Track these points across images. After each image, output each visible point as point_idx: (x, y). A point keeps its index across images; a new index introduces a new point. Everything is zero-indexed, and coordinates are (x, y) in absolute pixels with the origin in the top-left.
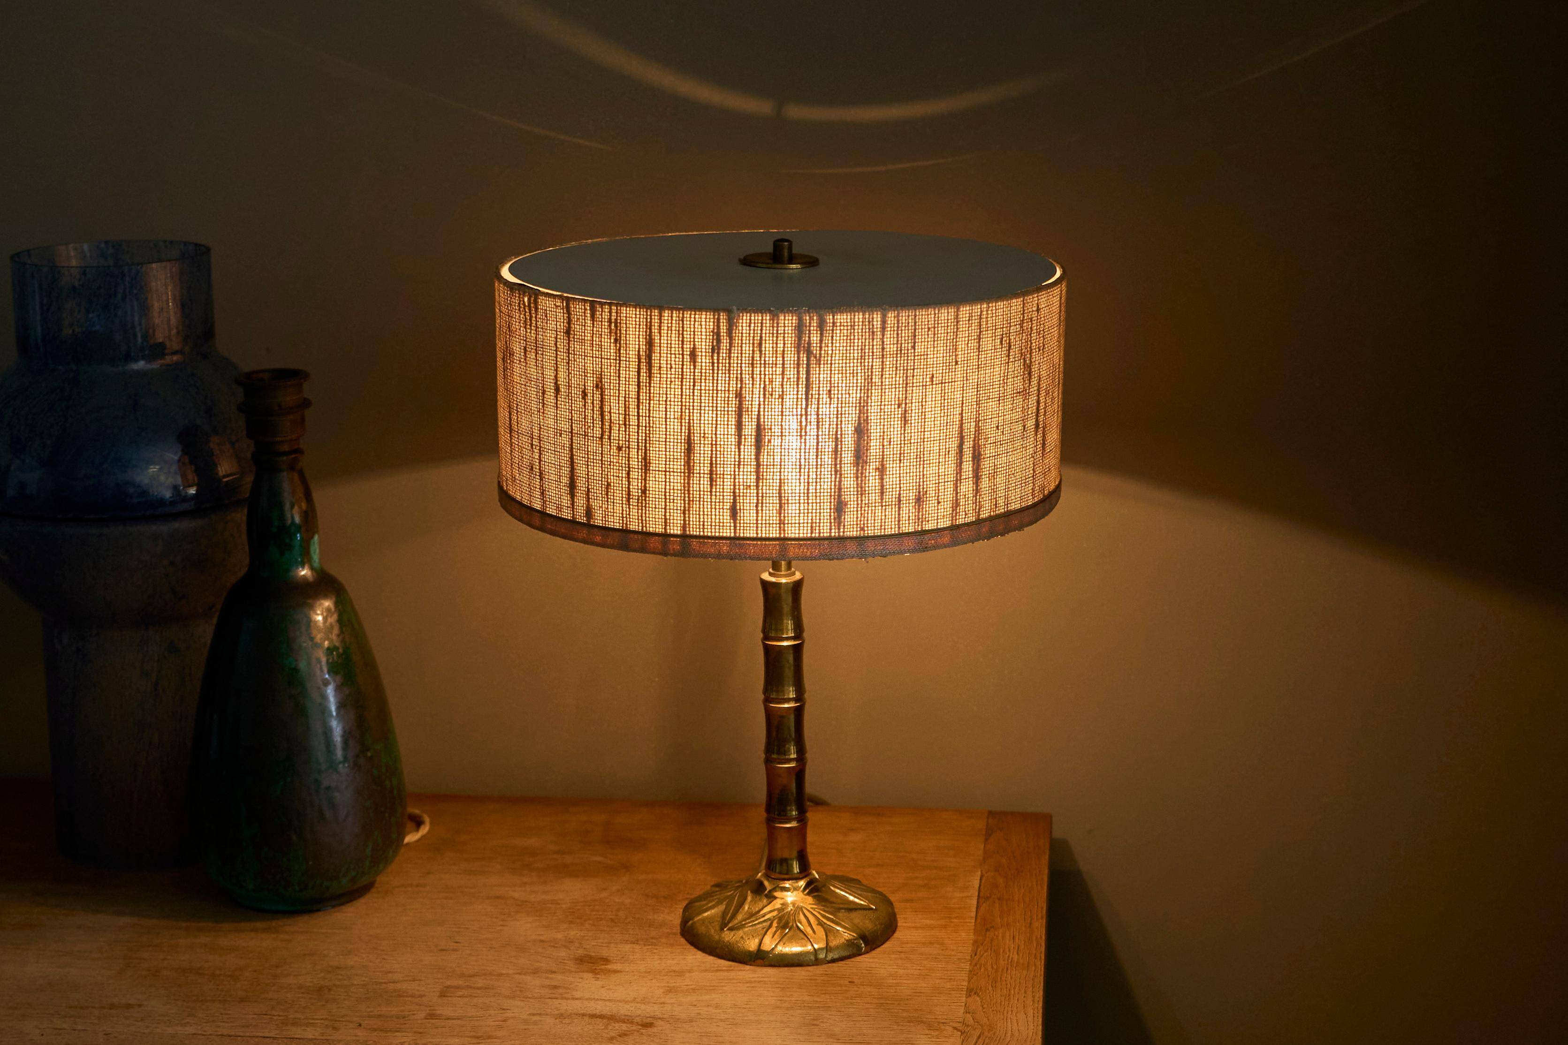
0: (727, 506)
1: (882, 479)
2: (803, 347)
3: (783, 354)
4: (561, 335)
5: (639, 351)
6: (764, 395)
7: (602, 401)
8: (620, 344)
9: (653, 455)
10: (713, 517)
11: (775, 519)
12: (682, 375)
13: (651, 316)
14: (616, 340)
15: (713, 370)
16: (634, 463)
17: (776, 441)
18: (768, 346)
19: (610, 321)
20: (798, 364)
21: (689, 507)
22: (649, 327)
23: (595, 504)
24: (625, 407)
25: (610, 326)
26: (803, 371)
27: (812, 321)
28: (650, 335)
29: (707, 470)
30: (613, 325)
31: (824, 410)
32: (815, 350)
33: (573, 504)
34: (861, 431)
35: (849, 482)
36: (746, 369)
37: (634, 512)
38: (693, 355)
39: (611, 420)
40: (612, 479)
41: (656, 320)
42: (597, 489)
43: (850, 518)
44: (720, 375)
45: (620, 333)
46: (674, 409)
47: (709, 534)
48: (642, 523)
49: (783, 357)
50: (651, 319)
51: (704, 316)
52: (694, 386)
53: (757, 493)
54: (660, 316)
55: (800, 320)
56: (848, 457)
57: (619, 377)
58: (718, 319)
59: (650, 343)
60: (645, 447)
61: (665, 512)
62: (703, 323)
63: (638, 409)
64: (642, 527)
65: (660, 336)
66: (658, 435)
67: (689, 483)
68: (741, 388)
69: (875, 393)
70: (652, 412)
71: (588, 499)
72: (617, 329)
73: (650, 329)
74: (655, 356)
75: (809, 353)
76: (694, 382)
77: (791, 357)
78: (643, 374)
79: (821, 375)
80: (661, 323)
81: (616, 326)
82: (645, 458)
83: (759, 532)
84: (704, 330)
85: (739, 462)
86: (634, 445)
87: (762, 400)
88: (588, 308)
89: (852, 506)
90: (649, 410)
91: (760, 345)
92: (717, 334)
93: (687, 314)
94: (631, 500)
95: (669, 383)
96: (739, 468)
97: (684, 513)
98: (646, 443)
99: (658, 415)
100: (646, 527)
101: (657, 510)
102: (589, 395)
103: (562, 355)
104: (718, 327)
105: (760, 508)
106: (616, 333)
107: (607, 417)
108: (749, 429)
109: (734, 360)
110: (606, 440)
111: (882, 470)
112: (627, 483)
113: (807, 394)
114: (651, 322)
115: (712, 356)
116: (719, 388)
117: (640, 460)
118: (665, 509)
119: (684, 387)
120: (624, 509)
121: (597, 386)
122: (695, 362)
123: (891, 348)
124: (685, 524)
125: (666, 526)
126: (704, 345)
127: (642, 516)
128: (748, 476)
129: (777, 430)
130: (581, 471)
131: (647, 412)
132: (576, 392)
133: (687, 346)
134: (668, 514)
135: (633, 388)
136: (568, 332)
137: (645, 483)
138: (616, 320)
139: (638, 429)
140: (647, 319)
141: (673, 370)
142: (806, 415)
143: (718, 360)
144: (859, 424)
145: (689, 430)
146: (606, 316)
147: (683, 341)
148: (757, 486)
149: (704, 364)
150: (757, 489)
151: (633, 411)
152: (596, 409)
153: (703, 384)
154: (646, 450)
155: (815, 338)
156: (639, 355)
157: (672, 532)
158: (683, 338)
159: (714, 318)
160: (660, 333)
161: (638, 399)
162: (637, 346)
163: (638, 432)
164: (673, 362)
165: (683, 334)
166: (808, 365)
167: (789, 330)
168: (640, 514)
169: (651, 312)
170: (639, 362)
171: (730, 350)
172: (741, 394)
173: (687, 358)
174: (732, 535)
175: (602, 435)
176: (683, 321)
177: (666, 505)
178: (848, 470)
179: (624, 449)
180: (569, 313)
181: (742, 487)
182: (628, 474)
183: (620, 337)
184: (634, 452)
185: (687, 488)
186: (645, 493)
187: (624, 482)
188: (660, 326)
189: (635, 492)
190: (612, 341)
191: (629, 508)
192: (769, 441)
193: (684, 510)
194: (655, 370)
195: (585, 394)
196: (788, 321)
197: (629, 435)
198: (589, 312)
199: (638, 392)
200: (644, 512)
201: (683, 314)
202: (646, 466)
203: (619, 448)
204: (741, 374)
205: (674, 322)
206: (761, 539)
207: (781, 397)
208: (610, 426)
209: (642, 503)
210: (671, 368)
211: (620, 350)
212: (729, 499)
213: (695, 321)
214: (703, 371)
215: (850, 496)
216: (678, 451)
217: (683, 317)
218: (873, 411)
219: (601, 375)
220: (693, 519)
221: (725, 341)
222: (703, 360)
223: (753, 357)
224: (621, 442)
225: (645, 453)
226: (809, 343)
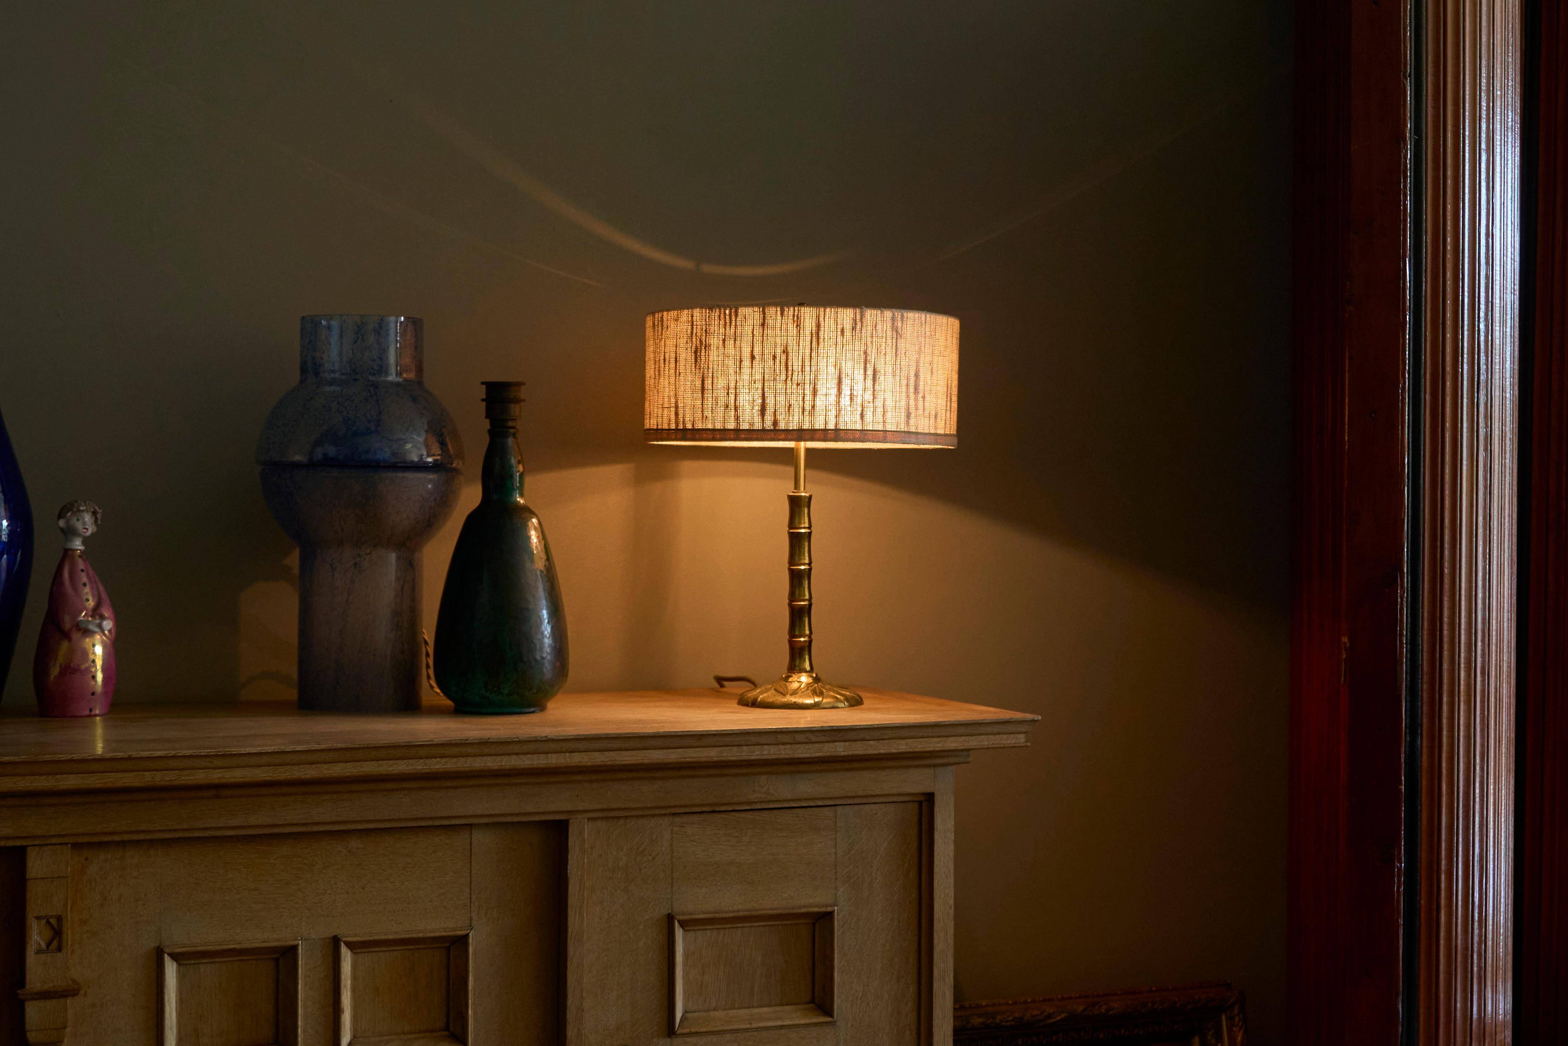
0: (859, 413)
1: (924, 403)
2: (895, 329)
3: (886, 332)
4: (757, 328)
5: (812, 331)
6: (877, 353)
7: (787, 360)
8: (800, 328)
9: (819, 386)
10: (852, 418)
11: (881, 420)
12: (836, 342)
13: (819, 311)
14: (797, 326)
15: (853, 339)
16: (807, 392)
17: (882, 378)
18: (879, 327)
19: (794, 316)
20: (893, 338)
21: (839, 414)
22: (818, 317)
23: (780, 418)
24: (802, 362)
25: (794, 318)
26: (894, 341)
27: (898, 314)
28: (819, 322)
29: (849, 393)
30: (796, 317)
31: (903, 363)
32: (899, 330)
33: (763, 420)
34: (917, 375)
35: (912, 402)
36: (869, 339)
37: (807, 418)
38: (842, 331)
39: (793, 369)
40: (792, 402)
41: (822, 313)
42: (782, 410)
43: (912, 422)
44: (856, 342)
45: (800, 322)
46: (832, 360)
47: (850, 428)
48: (812, 424)
49: (886, 334)
50: (819, 313)
51: (848, 311)
52: (843, 348)
53: (874, 406)
54: (825, 311)
55: (893, 315)
56: (912, 390)
57: (799, 345)
58: (856, 313)
59: (818, 326)
60: (815, 382)
61: (826, 417)
62: (848, 315)
63: (811, 362)
64: (812, 426)
65: (824, 322)
66: (822, 376)
67: (839, 401)
68: (866, 349)
69: (922, 356)
70: (818, 363)
71: (775, 415)
72: (798, 320)
73: (819, 318)
74: (821, 333)
75: (897, 332)
76: (843, 346)
77: (889, 333)
78: (814, 343)
79: (902, 344)
80: (825, 315)
81: (798, 318)
82: (814, 388)
83: (874, 427)
84: (848, 318)
85: (865, 389)
86: (807, 382)
87: (876, 356)
88: (779, 310)
89: (913, 415)
90: (817, 362)
91: (876, 326)
92: (855, 320)
93: (840, 310)
94: (805, 413)
95: (829, 347)
96: (865, 392)
97: (836, 417)
98: (815, 380)
99: (822, 364)
100: (814, 426)
101: (821, 416)
102: (778, 357)
103: (758, 338)
104: (856, 316)
105: (874, 414)
106: (797, 322)
107: (790, 368)
108: (870, 372)
109: (863, 334)
110: (789, 382)
111: (924, 397)
112: (802, 403)
113: (896, 354)
114: (819, 315)
115: (852, 332)
116: (856, 349)
117: (811, 390)
118: (826, 415)
119: (837, 349)
120: (800, 418)
121: (784, 352)
122: (843, 335)
123: (928, 333)
124: (836, 423)
125: (826, 425)
126: (848, 326)
127: (811, 421)
128: (868, 396)
129: (882, 372)
130: (770, 401)
131: (816, 363)
132: (768, 357)
133: (839, 327)
134: (827, 418)
135: (808, 351)
136: (763, 325)
137: (814, 402)
138: (798, 315)
139: (810, 373)
140: (817, 313)
141: (831, 340)
142: (896, 365)
143: (855, 334)
144: (916, 371)
145: (840, 372)
146: (791, 313)
147: (837, 324)
148: (873, 402)
149: (848, 336)
150: (873, 403)
151: (807, 363)
152: (783, 364)
153: (847, 347)
154: (815, 384)
155: (900, 324)
156: (811, 333)
157: (829, 428)
158: (837, 322)
159: (853, 312)
160: (824, 320)
161: (811, 357)
162: (811, 328)
163: (810, 375)
164: (831, 336)
165: (837, 321)
166: (897, 338)
167: (889, 319)
168: (810, 420)
169: (819, 309)
170: (812, 337)
171: (861, 329)
172: (866, 352)
173: (839, 333)
174: (861, 429)
175: (787, 378)
176: (837, 313)
177: (826, 414)
178: (912, 396)
179: (801, 385)
180: (764, 314)
181: (866, 402)
182: (804, 398)
183: (800, 324)
184: (807, 386)
185: (838, 402)
186: (814, 408)
187: (800, 403)
188: (824, 317)
189: (808, 407)
190: (795, 326)
191: (804, 417)
192: (879, 378)
193: (836, 416)
194: (821, 340)
195: (774, 357)
196: (888, 314)
197: (805, 377)
198: (779, 312)
199: (811, 353)
200: (813, 418)
201: (837, 310)
202: (814, 393)
203: (798, 385)
204: (867, 342)
205: (832, 314)
206: (875, 431)
207: (885, 354)
208: (792, 373)
209: (812, 413)
210: (830, 339)
211: (799, 331)
212: (859, 409)
213: (843, 313)
214: (848, 340)
215: (912, 410)
216: (833, 384)
217: (837, 312)
218: (921, 365)
219: (787, 345)
220: (841, 420)
221: (859, 324)
222: (848, 333)
223: (872, 333)
224: (799, 381)
225: (815, 386)
226: (897, 327)
